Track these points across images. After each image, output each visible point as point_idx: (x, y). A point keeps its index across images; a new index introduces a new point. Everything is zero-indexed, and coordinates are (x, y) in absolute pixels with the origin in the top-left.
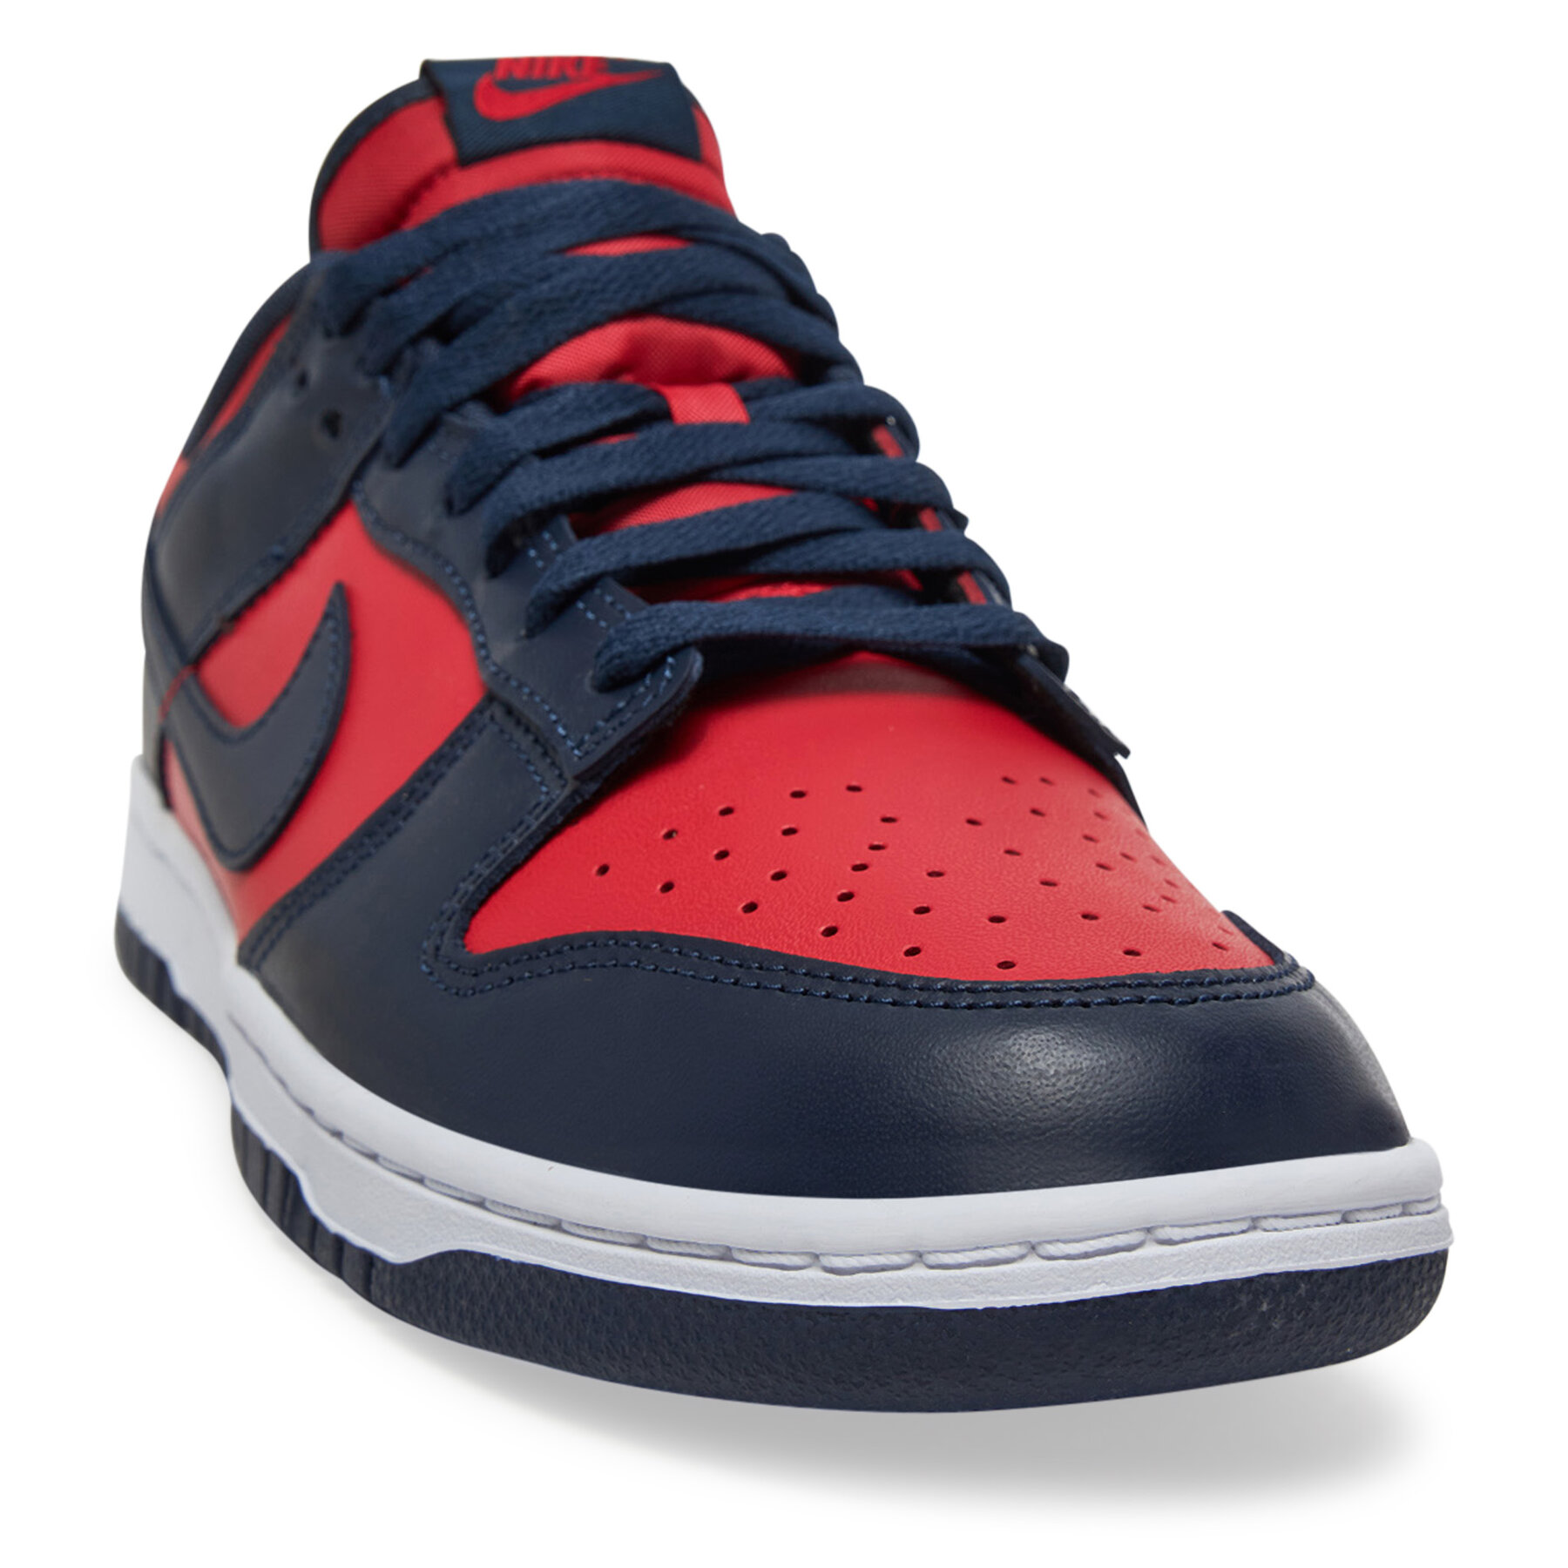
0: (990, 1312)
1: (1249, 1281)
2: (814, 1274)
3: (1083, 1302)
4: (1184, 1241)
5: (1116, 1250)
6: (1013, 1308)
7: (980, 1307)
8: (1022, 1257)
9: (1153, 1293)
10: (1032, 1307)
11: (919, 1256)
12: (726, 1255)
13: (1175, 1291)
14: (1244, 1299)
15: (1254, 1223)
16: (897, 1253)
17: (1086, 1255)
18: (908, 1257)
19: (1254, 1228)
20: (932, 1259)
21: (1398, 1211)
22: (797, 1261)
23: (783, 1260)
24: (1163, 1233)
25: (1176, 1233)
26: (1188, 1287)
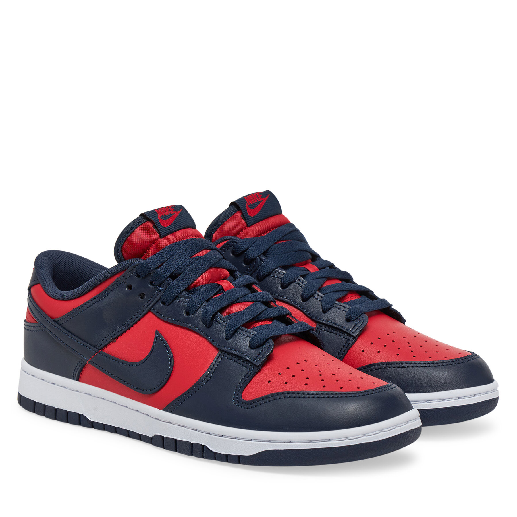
0: (377, 441)
1: (409, 431)
2: (347, 440)
3: (390, 438)
4: (401, 426)
5: (392, 429)
6: (381, 440)
7: (376, 441)
8: (380, 432)
9: (399, 435)
10: (383, 440)
11: (364, 435)
12: (329, 440)
13: (401, 434)
14: (409, 434)
15: (408, 422)
16: (361, 435)
17: (389, 431)
18: (363, 435)
19: (407, 423)
20: (367, 435)
21: (415, 420)
22: (343, 439)
23: (341, 439)
24: (398, 426)
25: (399, 425)
26: (402, 433)
